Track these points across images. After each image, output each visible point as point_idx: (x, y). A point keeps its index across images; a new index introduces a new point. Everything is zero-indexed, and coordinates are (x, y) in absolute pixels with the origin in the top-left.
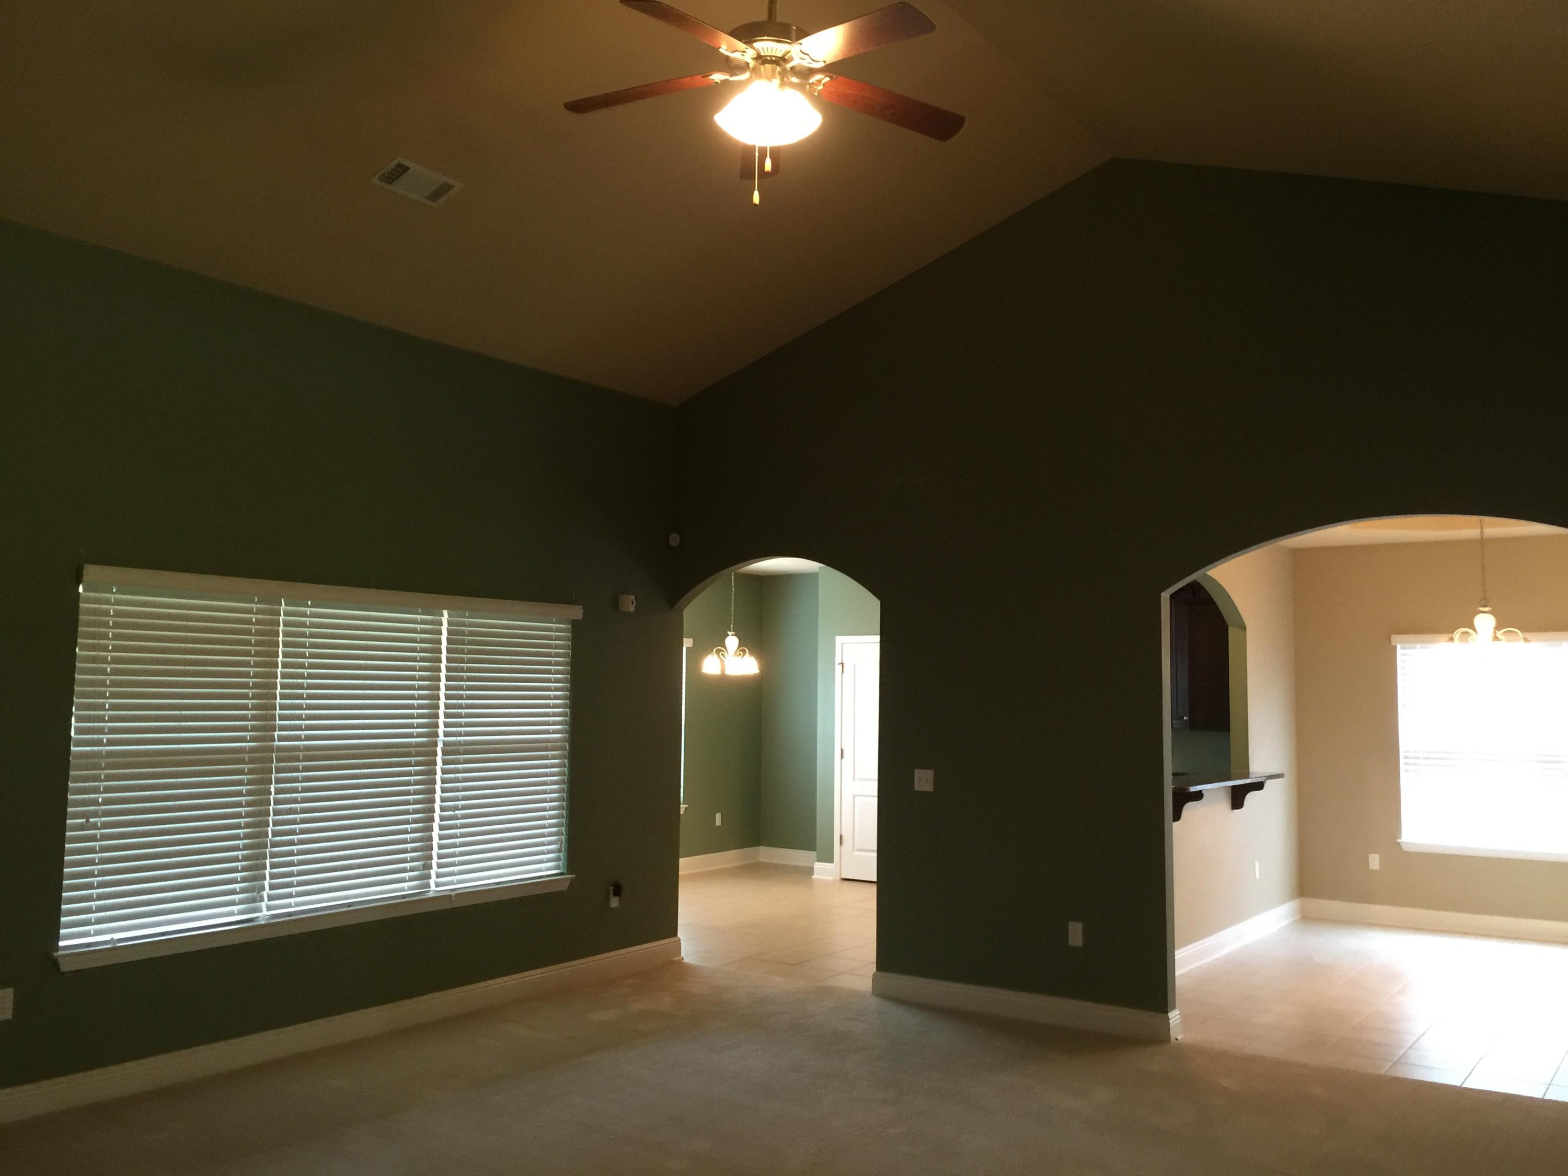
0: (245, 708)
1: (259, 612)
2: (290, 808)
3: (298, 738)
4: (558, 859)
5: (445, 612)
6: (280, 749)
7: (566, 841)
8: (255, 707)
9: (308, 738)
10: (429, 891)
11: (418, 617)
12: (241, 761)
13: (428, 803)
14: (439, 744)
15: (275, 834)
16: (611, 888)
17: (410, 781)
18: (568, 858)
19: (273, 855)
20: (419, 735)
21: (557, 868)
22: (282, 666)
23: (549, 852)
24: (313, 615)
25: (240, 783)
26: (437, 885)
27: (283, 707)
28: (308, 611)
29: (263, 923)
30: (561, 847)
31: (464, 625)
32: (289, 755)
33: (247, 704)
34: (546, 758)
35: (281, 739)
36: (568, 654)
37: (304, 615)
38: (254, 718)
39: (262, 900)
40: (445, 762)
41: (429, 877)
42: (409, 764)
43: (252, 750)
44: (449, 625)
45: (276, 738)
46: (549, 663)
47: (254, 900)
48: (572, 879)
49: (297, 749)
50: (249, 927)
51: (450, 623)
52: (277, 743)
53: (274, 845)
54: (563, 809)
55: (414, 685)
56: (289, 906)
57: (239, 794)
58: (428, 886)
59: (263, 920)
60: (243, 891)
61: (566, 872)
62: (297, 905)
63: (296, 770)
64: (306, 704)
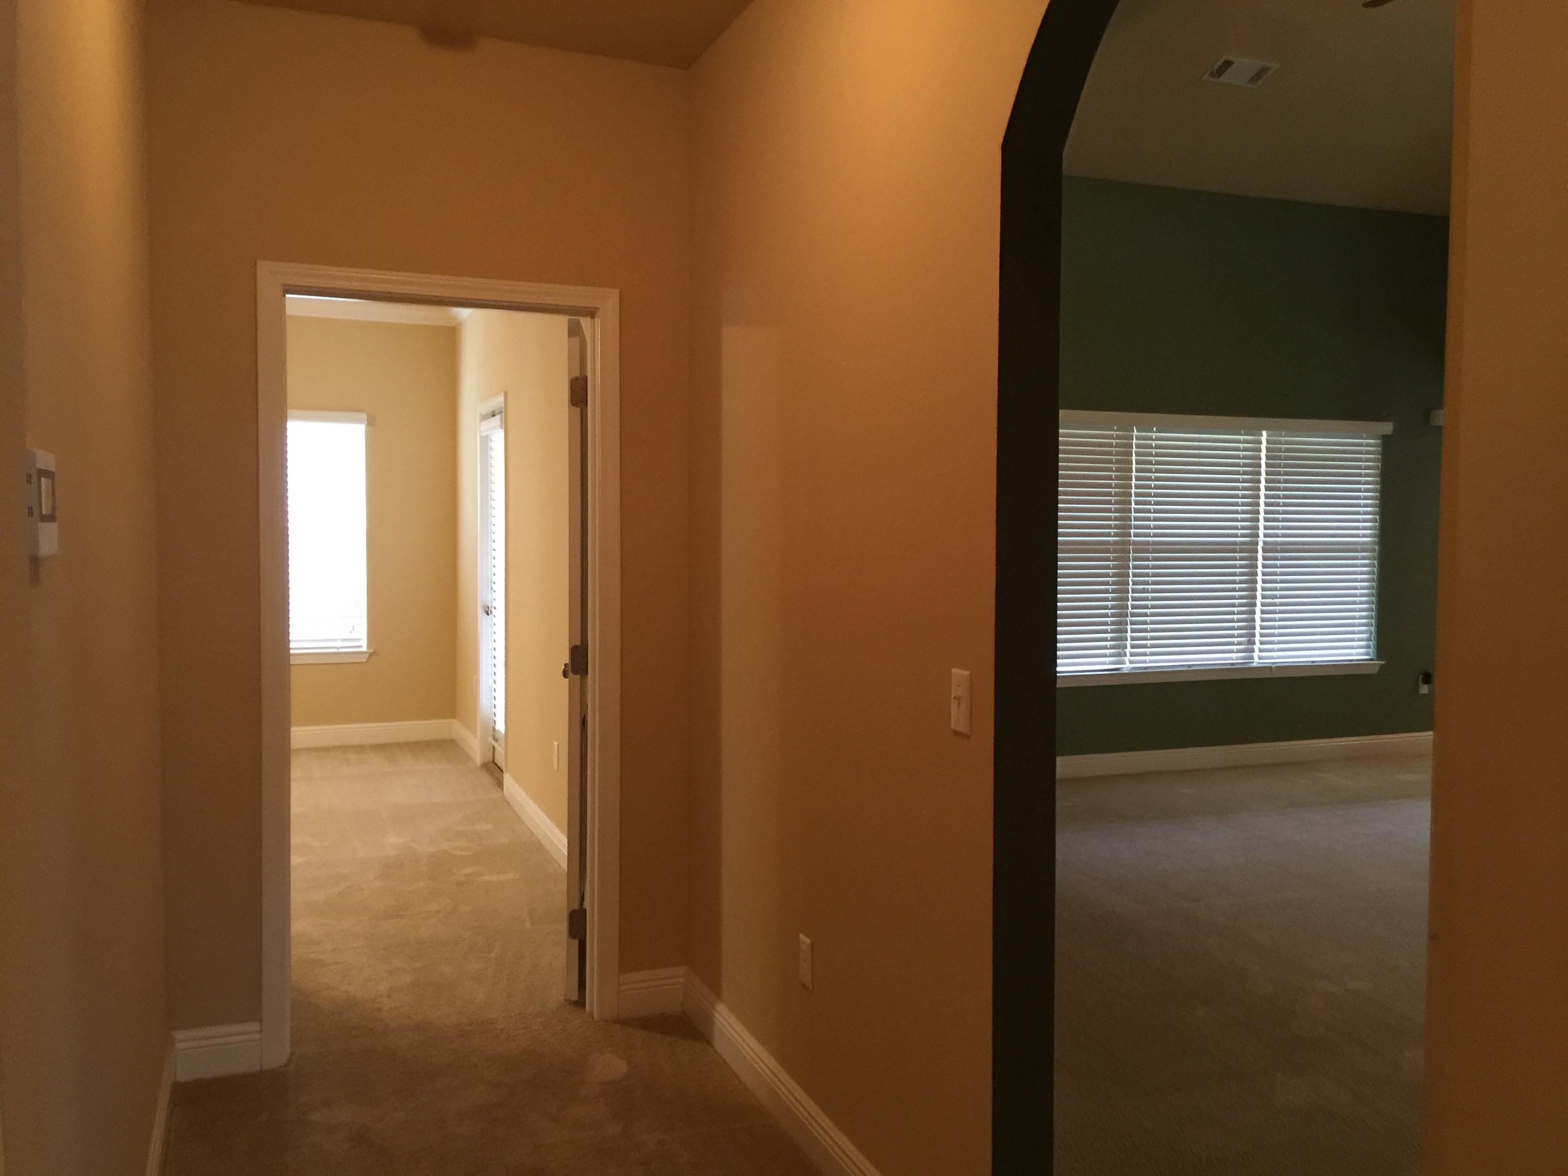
0: (1109, 511)
1: (1118, 437)
2: (1144, 588)
3: (1148, 535)
4: (1368, 647)
5: (1264, 433)
6: (1135, 543)
7: (1375, 632)
8: (1116, 511)
9: (1155, 535)
10: (1253, 662)
11: (1242, 437)
12: (1108, 551)
13: (1251, 591)
14: (1259, 543)
15: (1134, 607)
16: (1421, 677)
17: (1236, 572)
18: (1377, 647)
19: (1133, 623)
20: (1243, 536)
21: (1368, 654)
22: (1135, 487)
23: (1359, 640)
24: (1158, 439)
25: (1108, 567)
26: (1260, 658)
27: (1137, 511)
28: (1154, 435)
29: (1127, 672)
30: (1370, 636)
31: (1280, 442)
32: (1142, 548)
33: (1111, 508)
34: (1357, 558)
35: (1136, 535)
36: (1378, 466)
37: (1151, 439)
38: (1116, 519)
39: (1125, 655)
40: (1265, 559)
41: (1253, 651)
42: (1235, 559)
43: (1116, 543)
44: (1267, 444)
45: (1132, 534)
46: (1360, 475)
47: (1119, 655)
48: (1382, 666)
49: (1147, 543)
50: (1115, 674)
51: (1268, 442)
52: (1133, 538)
53: (1133, 615)
54: (1373, 596)
55: (1238, 495)
56: (1145, 662)
57: (1107, 575)
58: (1252, 658)
59: (1127, 670)
60: (1112, 647)
61: (1375, 658)
62: (1151, 662)
63: (1147, 559)
64: (1154, 509)
